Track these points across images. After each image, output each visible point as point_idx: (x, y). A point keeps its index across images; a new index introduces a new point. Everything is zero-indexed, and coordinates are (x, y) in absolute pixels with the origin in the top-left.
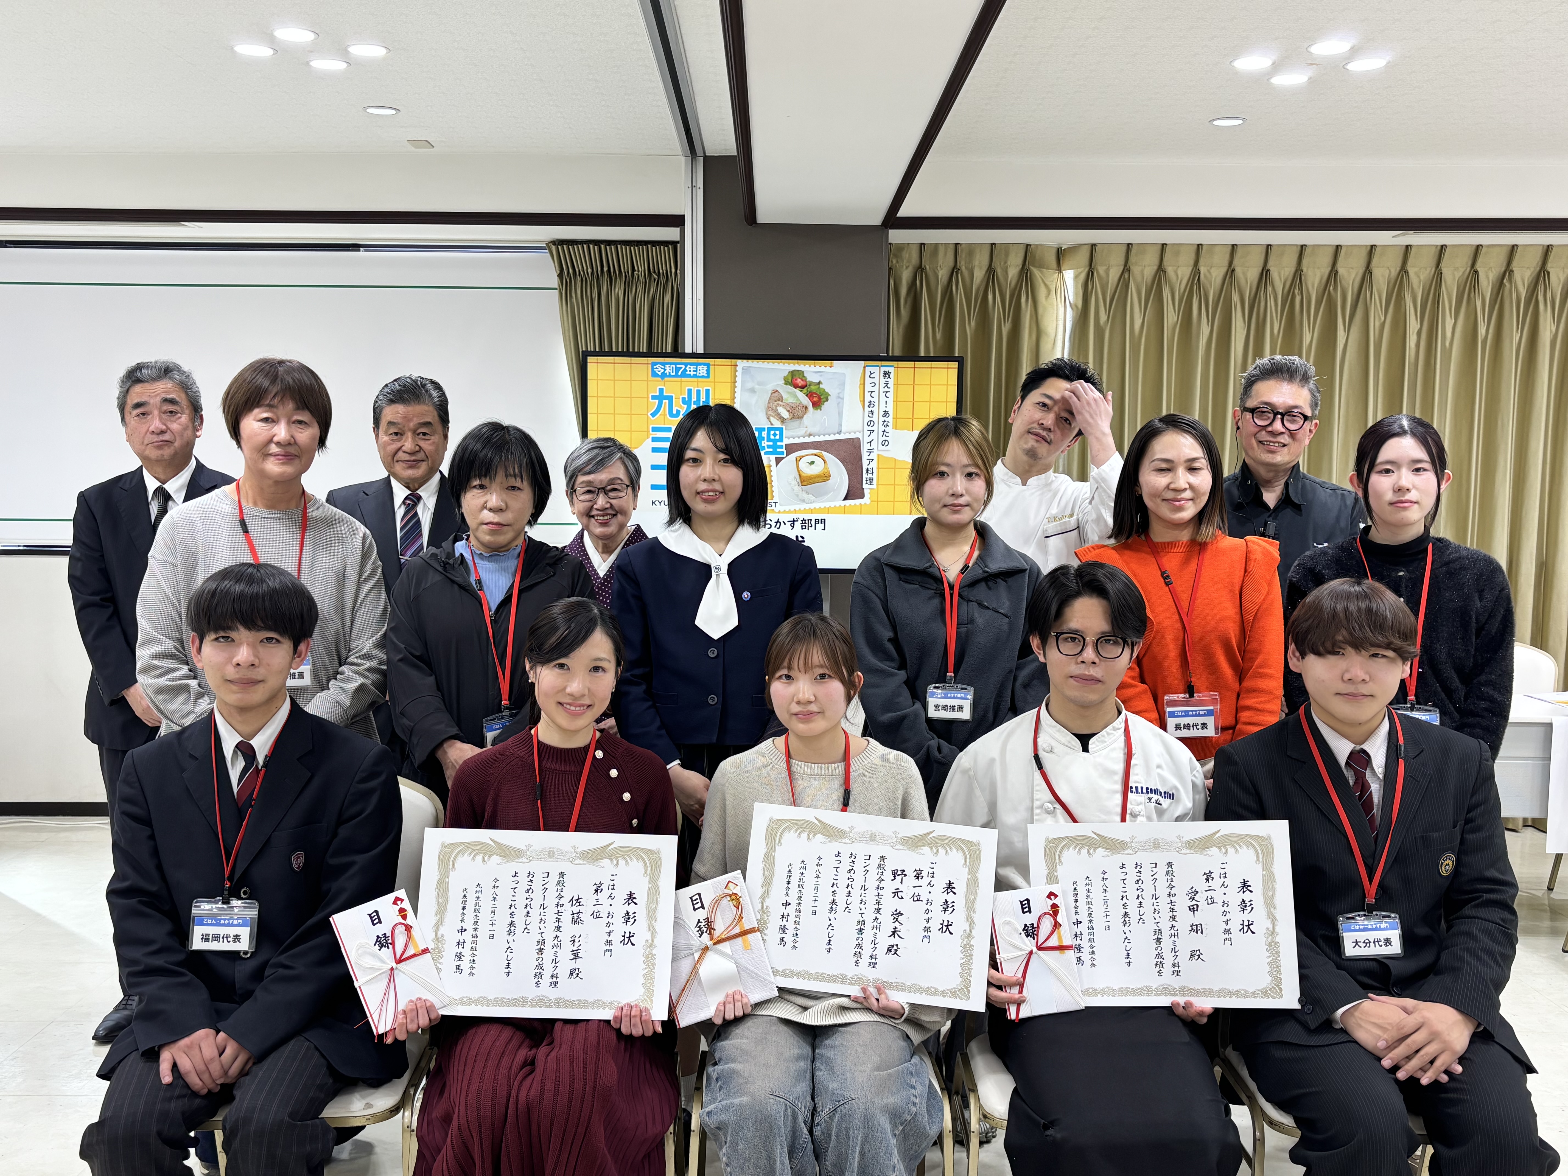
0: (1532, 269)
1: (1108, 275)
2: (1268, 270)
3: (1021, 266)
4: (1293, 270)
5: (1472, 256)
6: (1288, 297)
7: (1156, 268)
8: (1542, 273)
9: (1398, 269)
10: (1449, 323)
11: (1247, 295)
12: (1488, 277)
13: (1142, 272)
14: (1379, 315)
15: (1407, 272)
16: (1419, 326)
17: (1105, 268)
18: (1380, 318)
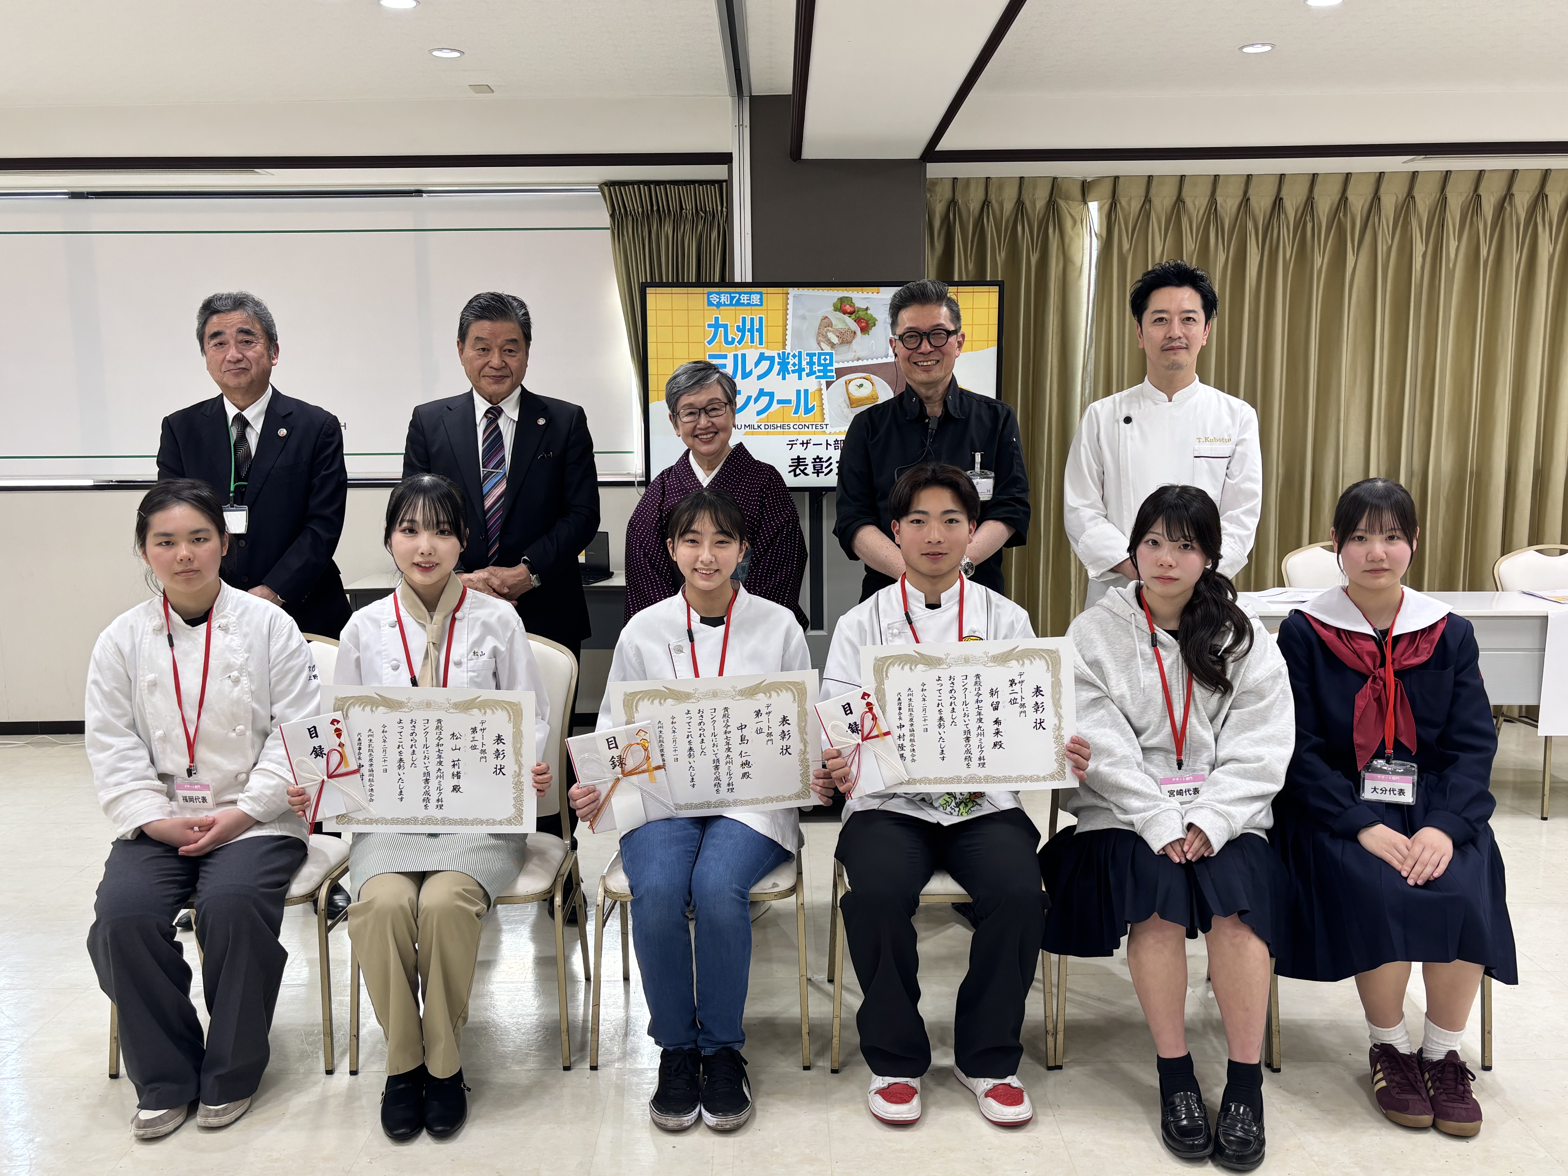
0: (1531, 193)
1: (1130, 206)
2: (1281, 199)
3: (1048, 199)
4: (1305, 198)
5: (1474, 182)
6: (1300, 223)
7: (1175, 198)
8: (1541, 197)
9: (1405, 195)
10: (1453, 244)
11: (1261, 223)
12: (1489, 201)
13: (1162, 202)
14: (1386, 240)
15: (1413, 198)
16: (1424, 249)
17: (1127, 199)
18: (1387, 243)
